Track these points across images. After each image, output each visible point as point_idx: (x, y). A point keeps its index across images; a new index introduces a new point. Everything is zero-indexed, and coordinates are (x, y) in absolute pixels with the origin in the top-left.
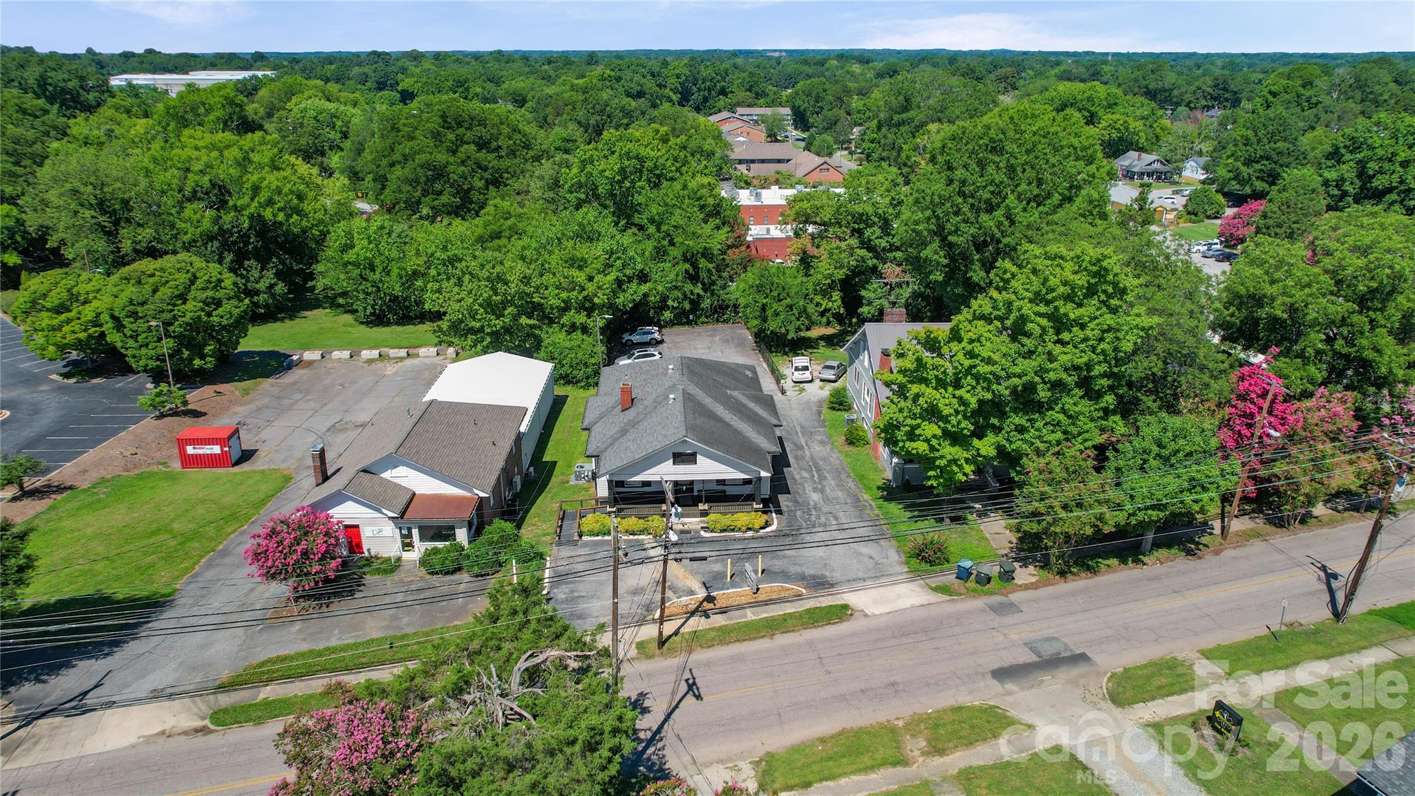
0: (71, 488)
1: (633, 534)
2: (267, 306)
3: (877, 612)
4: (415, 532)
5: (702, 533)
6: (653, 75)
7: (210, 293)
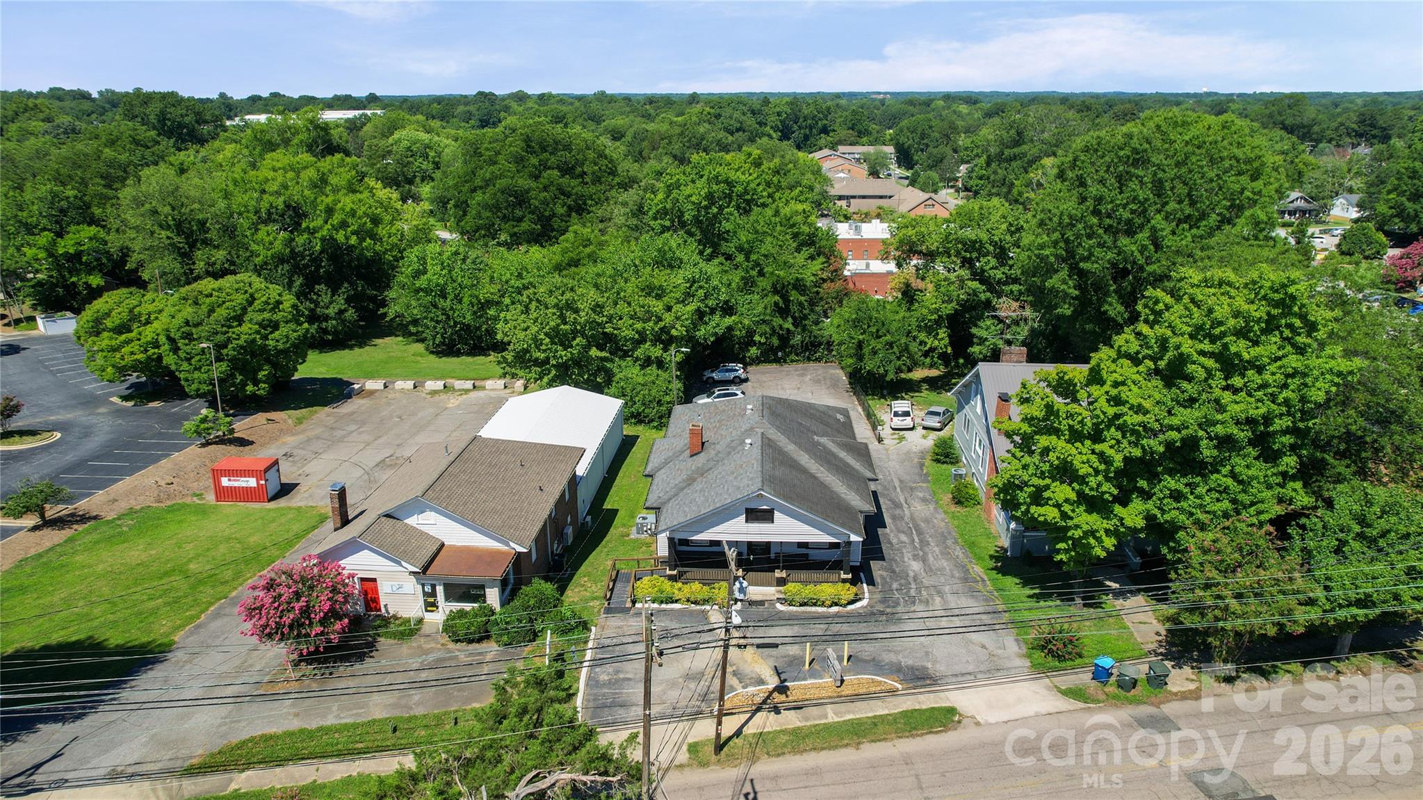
0: (96, 518)
1: (695, 603)
2: (336, 333)
3: (992, 720)
4: (440, 590)
5: (778, 606)
6: (753, 113)
7: (266, 315)
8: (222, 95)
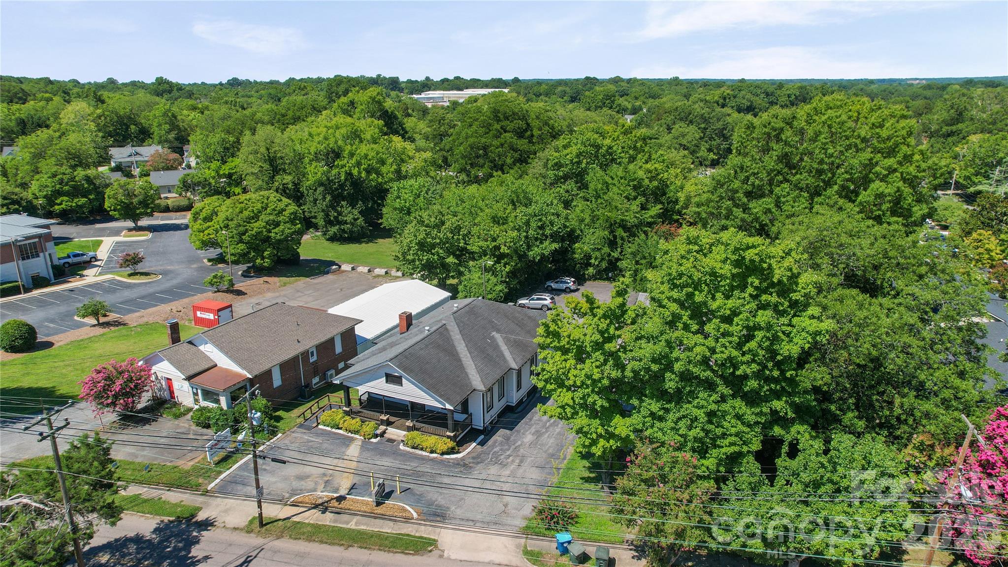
0: (124, 325)
4: (199, 391)
5: (402, 447)
8: (427, 78)
